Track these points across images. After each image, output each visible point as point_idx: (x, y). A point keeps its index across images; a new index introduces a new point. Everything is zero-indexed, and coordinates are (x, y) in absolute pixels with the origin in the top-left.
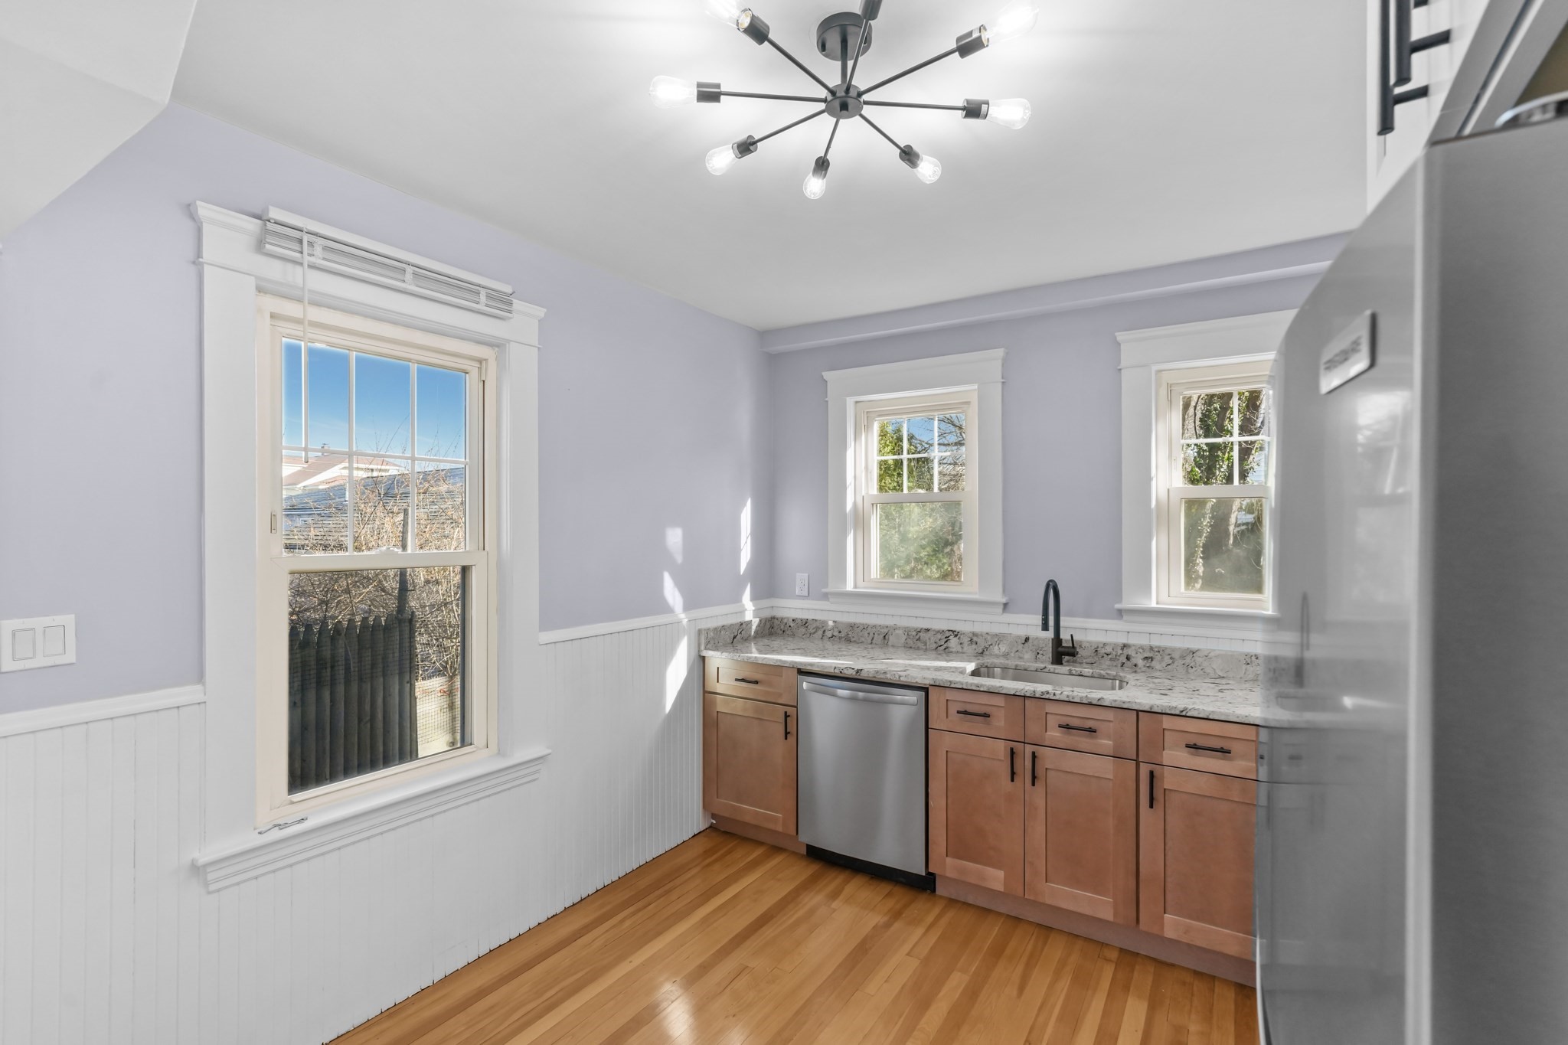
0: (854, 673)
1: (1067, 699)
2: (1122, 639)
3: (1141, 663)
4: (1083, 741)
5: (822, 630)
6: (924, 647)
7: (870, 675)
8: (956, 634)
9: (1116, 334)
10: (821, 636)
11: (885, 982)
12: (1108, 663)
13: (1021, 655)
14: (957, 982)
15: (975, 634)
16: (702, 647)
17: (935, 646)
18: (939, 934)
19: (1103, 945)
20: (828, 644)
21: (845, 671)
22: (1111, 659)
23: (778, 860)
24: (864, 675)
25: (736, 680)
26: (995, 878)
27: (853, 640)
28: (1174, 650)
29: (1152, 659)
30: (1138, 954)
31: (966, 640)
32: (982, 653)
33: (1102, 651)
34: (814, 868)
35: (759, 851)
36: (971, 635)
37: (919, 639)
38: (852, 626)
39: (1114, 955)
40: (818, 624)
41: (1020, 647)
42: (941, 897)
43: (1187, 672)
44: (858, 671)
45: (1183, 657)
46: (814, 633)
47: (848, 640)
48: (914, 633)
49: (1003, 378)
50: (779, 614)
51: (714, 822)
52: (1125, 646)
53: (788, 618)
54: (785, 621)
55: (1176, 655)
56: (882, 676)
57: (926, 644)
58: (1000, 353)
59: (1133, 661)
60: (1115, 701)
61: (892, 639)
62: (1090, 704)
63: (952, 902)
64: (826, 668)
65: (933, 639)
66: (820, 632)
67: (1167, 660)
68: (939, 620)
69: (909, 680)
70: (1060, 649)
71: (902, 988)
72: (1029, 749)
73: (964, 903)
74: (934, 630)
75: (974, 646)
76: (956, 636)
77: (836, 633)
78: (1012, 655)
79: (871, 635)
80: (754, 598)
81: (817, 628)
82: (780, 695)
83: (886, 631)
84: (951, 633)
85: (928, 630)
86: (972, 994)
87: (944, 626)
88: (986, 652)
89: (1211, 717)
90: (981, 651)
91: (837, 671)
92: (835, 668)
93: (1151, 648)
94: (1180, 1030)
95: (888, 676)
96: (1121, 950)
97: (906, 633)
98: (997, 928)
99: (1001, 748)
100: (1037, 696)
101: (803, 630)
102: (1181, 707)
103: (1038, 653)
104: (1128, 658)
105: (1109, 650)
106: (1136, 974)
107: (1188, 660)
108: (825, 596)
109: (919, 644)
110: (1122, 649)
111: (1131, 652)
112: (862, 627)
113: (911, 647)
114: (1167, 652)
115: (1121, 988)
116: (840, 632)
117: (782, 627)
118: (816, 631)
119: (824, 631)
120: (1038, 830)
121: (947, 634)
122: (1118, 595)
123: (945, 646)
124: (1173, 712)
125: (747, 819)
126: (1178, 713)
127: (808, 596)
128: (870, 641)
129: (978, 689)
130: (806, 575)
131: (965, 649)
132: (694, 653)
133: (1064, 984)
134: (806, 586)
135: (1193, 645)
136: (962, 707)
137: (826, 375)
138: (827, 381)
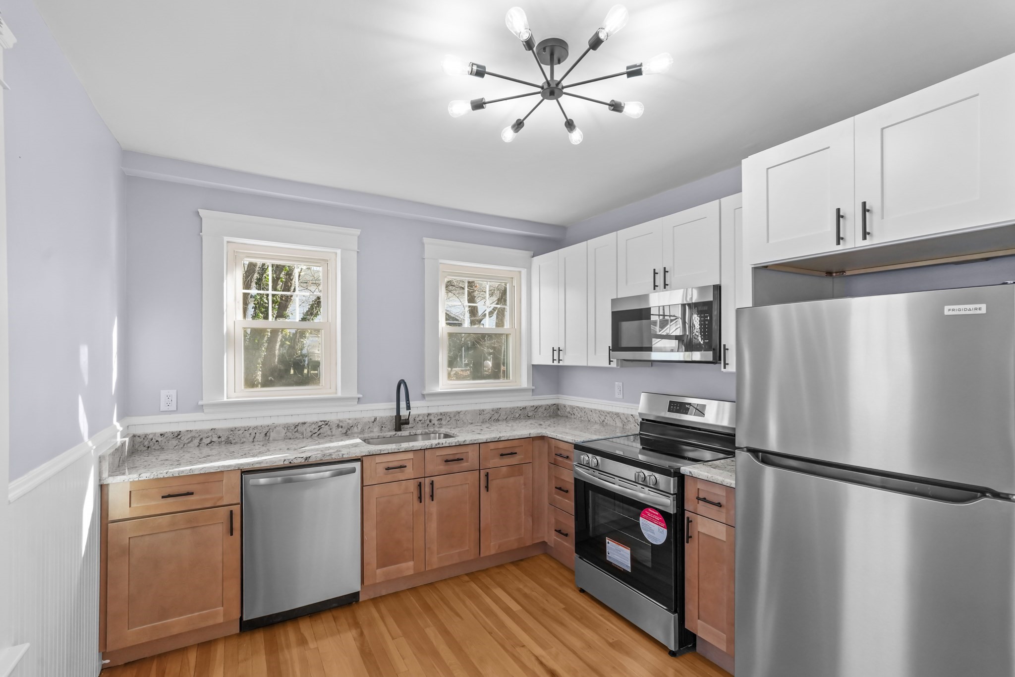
0: (303, 461)
1: (449, 445)
2: (426, 411)
3: (436, 423)
4: (455, 466)
5: (199, 438)
6: (301, 437)
7: (318, 459)
8: (326, 423)
9: (424, 238)
10: (197, 444)
11: (403, 659)
12: (421, 425)
13: (372, 430)
14: (432, 632)
15: (340, 421)
16: (105, 474)
17: (310, 434)
18: (392, 620)
19: (458, 577)
20: (206, 451)
21: (295, 461)
22: (422, 423)
24: (311, 461)
25: (163, 497)
26: (408, 567)
27: (233, 442)
28: (451, 413)
29: (441, 419)
30: (473, 572)
31: (334, 427)
32: (346, 433)
33: (417, 419)
36: (338, 422)
37: (297, 431)
38: (232, 430)
39: (467, 578)
40: (193, 434)
41: (371, 425)
42: (364, 601)
43: (457, 423)
44: (306, 459)
45: (455, 416)
46: (189, 443)
47: (228, 442)
48: (293, 427)
49: (358, 249)
50: (140, 431)
51: (107, 661)
52: (429, 415)
53: (155, 434)
54: (151, 437)
55: (452, 416)
56: (328, 458)
57: (302, 434)
58: (358, 232)
59: (433, 422)
60: (471, 440)
61: (273, 435)
62: (460, 445)
63: (375, 601)
64: (275, 462)
65: (309, 430)
66: (196, 441)
67: (448, 419)
68: (313, 415)
69: (350, 456)
70: (401, 421)
71: (415, 655)
72: (428, 481)
73: (381, 597)
74: (309, 423)
75: (340, 429)
76: (327, 424)
77: (215, 439)
78: (366, 431)
79: (253, 435)
80: (119, 419)
81: (193, 438)
82: (221, 498)
83: (265, 431)
84: (323, 423)
85: (304, 423)
86: (445, 632)
87: (315, 419)
88: (349, 432)
89: (509, 439)
90: (345, 432)
91: (286, 463)
92: (285, 460)
93: (441, 414)
94: (519, 590)
95: (334, 457)
96: (467, 575)
97: (286, 429)
98: (412, 598)
100: (433, 447)
101: (175, 442)
103: (382, 427)
104: (430, 421)
105: (421, 418)
106: (483, 580)
107: (457, 417)
108: (200, 408)
109: (297, 435)
110: (428, 416)
111: (431, 417)
112: (244, 429)
113: (290, 439)
114: (448, 414)
115: (486, 589)
116: (220, 437)
117: (146, 443)
118: (191, 441)
119: (201, 439)
120: (433, 526)
121: (320, 424)
122: (423, 386)
123: (318, 433)
124: (495, 440)
125: (175, 631)
126: (497, 440)
127: (176, 411)
128: (251, 440)
129: (398, 451)
130: (173, 393)
131: (333, 433)
132: (98, 483)
133: (468, 602)
134: (174, 400)
135: (459, 409)
136: (387, 465)
137: (202, 212)
138: (201, 219)
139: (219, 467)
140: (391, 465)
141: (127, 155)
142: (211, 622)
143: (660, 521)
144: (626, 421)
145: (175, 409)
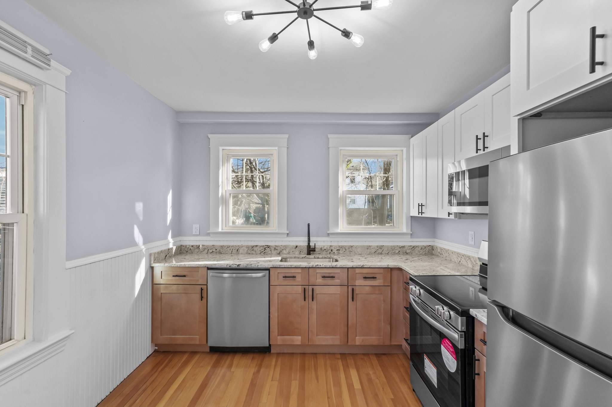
0: (237, 266)
1: (325, 267)
2: (329, 244)
3: (336, 252)
4: (329, 281)
5: (207, 249)
6: (255, 253)
7: (244, 266)
8: (268, 247)
9: (328, 135)
10: (207, 252)
11: (269, 395)
12: (325, 253)
13: (294, 253)
14: (295, 385)
15: (276, 246)
16: (152, 262)
17: (260, 252)
18: (279, 369)
19: (334, 354)
20: (210, 256)
21: (232, 266)
22: (326, 252)
23: (197, 357)
24: (241, 267)
25: (173, 276)
26: (297, 340)
27: (222, 252)
28: (346, 246)
29: (339, 250)
30: (345, 353)
31: (273, 249)
32: (279, 253)
33: (323, 249)
34: (215, 357)
35: (185, 357)
36: (275, 247)
37: (253, 250)
38: (222, 247)
39: (339, 356)
40: (205, 247)
41: (294, 250)
42: (274, 353)
43: (350, 254)
44: (238, 265)
45: (349, 249)
46: (203, 251)
47: (220, 253)
48: (251, 248)
49: (287, 146)
50: (184, 244)
51: (157, 348)
52: (331, 246)
53: (189, 246)
54: (188, 247)
55: (347, 248)
56: (250, 266)
57: (256, 252)
58: (287, 136)
59: (333, 251)
60: (341, 265)
61: (241, 251)
62: (333, 268)
63: (278, 354)
64: (223, 265)
65: (259, 249)
66: (206, 251)
67: (344, 250)
68: (261, 242)
69: (262, 267)
70: (310, 249)
71: (276, 395)
72: (311, 287)
73: (283, 353)
74: (259, 246)
75: (276, 251)
76: (269, 247)
77: (214, 250)
78: (291, 253)
79: (231, 250)
80: (173, 237)
81: (205, 249)
82: (198, 280)
83: (237, 248)
84: (267, 246)
85: (257, 246)
86: (302, 387)
87: (264, 244)
88: (281, 253)
89: (371, 267)
90: (279, 252)
91: (228, 266)
92: (227, 265)
93: (339, 246)
94: (368, 375)
95: (253, 266)
96: (341, 354)
97: (247, 248)
98: (299, 359)
99: (300, 289)
100: (314, 267)
101: (197, 250)
102: (362, 265)
103: (301, 252)
104: (332, 251)
105: (325, 248)
106: (348, 360)
107: (350, 250)
108: (208, 234)
109: (253, 252)
110: (330, 248)
111: (332, 248)
112: (227, 247)
113: (249, 254)
114: (344, 247)
115: (346, 367)
116: (216, 250)
117: (186, 250)
118: (204, 250)
119: (208, 250)
120: (314, 317)
121: (265, 247)
122: (328, 229)
123: (264, 252)
124: (359, 267)
125: (179, 342)
126: (361, 267)
127: (199, 235)
128: (230, 252)
129: (291, 267)
130: (198, 226)
131: (272, 252)
132: (148, 265)
133: (330, 372)
134: (198, 229)
135: (352, 244)
136: (284, 275)
137: (210, 136)
138: (210, 139)
139: (196, 265)
140: (287, 275)
141: (178, 113)
142: (193, 343)
143: (452, 352)
144: (475, 263)
145: (199, 234)
